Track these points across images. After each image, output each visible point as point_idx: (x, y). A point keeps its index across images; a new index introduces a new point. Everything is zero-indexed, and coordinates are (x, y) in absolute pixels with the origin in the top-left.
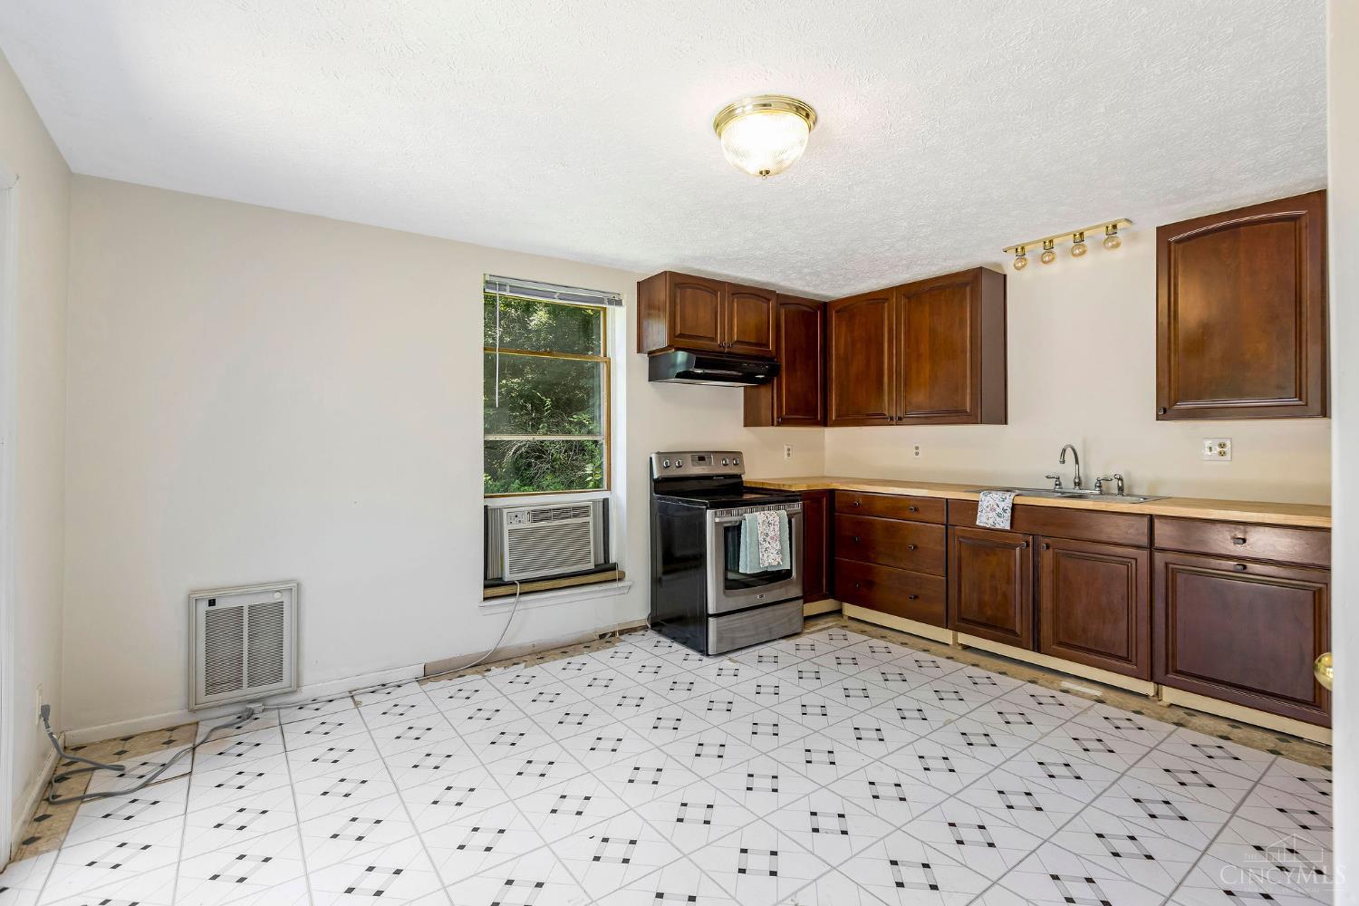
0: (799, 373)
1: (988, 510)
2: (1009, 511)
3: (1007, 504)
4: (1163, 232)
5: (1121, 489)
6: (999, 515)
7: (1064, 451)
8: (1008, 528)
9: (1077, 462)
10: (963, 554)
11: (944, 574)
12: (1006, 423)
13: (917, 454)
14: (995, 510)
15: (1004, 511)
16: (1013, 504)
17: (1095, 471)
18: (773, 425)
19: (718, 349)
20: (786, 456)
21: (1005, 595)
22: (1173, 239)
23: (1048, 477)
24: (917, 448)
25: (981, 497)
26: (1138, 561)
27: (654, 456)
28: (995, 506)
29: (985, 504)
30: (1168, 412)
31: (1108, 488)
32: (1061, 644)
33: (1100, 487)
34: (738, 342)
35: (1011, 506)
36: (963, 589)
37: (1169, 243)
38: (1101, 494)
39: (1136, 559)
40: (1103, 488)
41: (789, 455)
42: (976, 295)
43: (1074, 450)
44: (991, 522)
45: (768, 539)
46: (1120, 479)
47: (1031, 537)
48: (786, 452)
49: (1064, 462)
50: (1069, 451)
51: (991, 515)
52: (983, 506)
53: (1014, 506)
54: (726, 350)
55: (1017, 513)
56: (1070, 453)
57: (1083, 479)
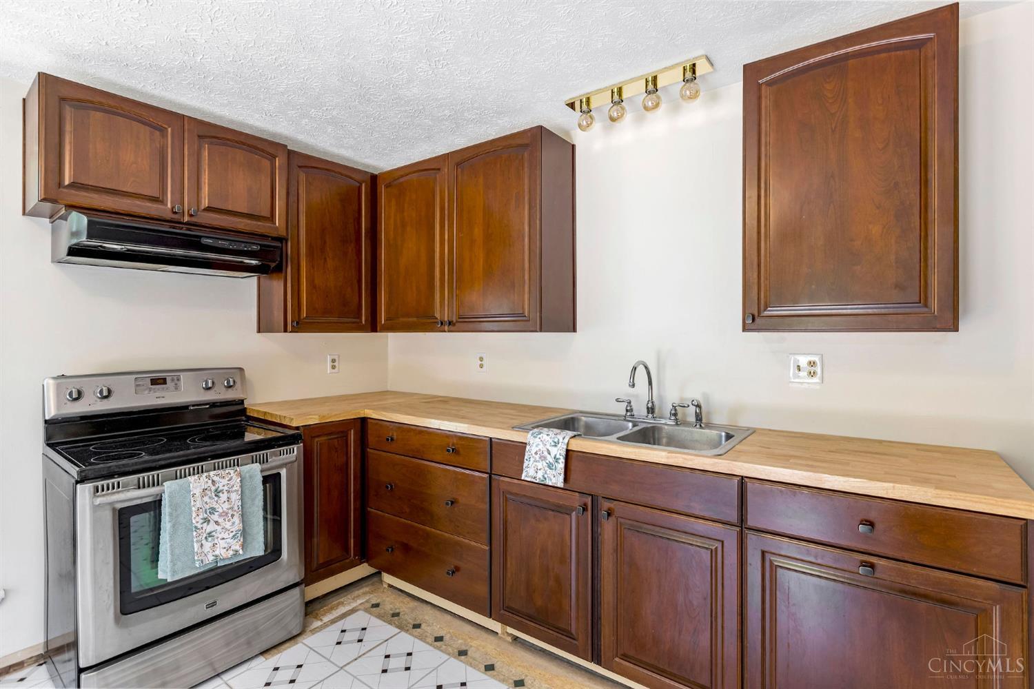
0: (330, 263)
1: (537, 457)
2: (562, 460)
3: (559, 451)
4: (752, 72)
5: (699, 418)
6: (550, 466)
7: (635, 369)
8: (560, 484)
9: (650, 383)
10: (509, 517)
11: (487, 541)
12: (574, 330)
13: (481, 366)
14: (545, 458)
15: (557, 460)
16: (568, 451)
17: (670, 394)
18: (285, 331)
19: (169, 216)
20: (329, 369)
21: (558, 580)
22: (764, 80)
23: (617, 400)
24: (481, 359)
25: (528, 437)
26: (725, 544)
27: (50, 385)
28: (546, 453)
29: (534, 449)
30: (758, 320)
31: (684, 415)
32: (625, 657)
33: (675, 415)
34: (209, 209)
35: (564, 453)
36: (509, 565)
37: (760, 85)
38: (677, 424)
39: (723, 542)
40: (679, 416)
41: (333, 367)
42: (536, 164)
43: (646, 368)
44: (540, 475)
45: (215, 517)
46: (698, 406)
47: (590, 498)
48: (329, 364)
49: (633, 386)
50: (641, 369)
51: (540, 465)
52: (531, 451)
53: (568, 452)
54: (186, 219)
55: (574, 465)
56: (643, 371)
57: (656, 403)
